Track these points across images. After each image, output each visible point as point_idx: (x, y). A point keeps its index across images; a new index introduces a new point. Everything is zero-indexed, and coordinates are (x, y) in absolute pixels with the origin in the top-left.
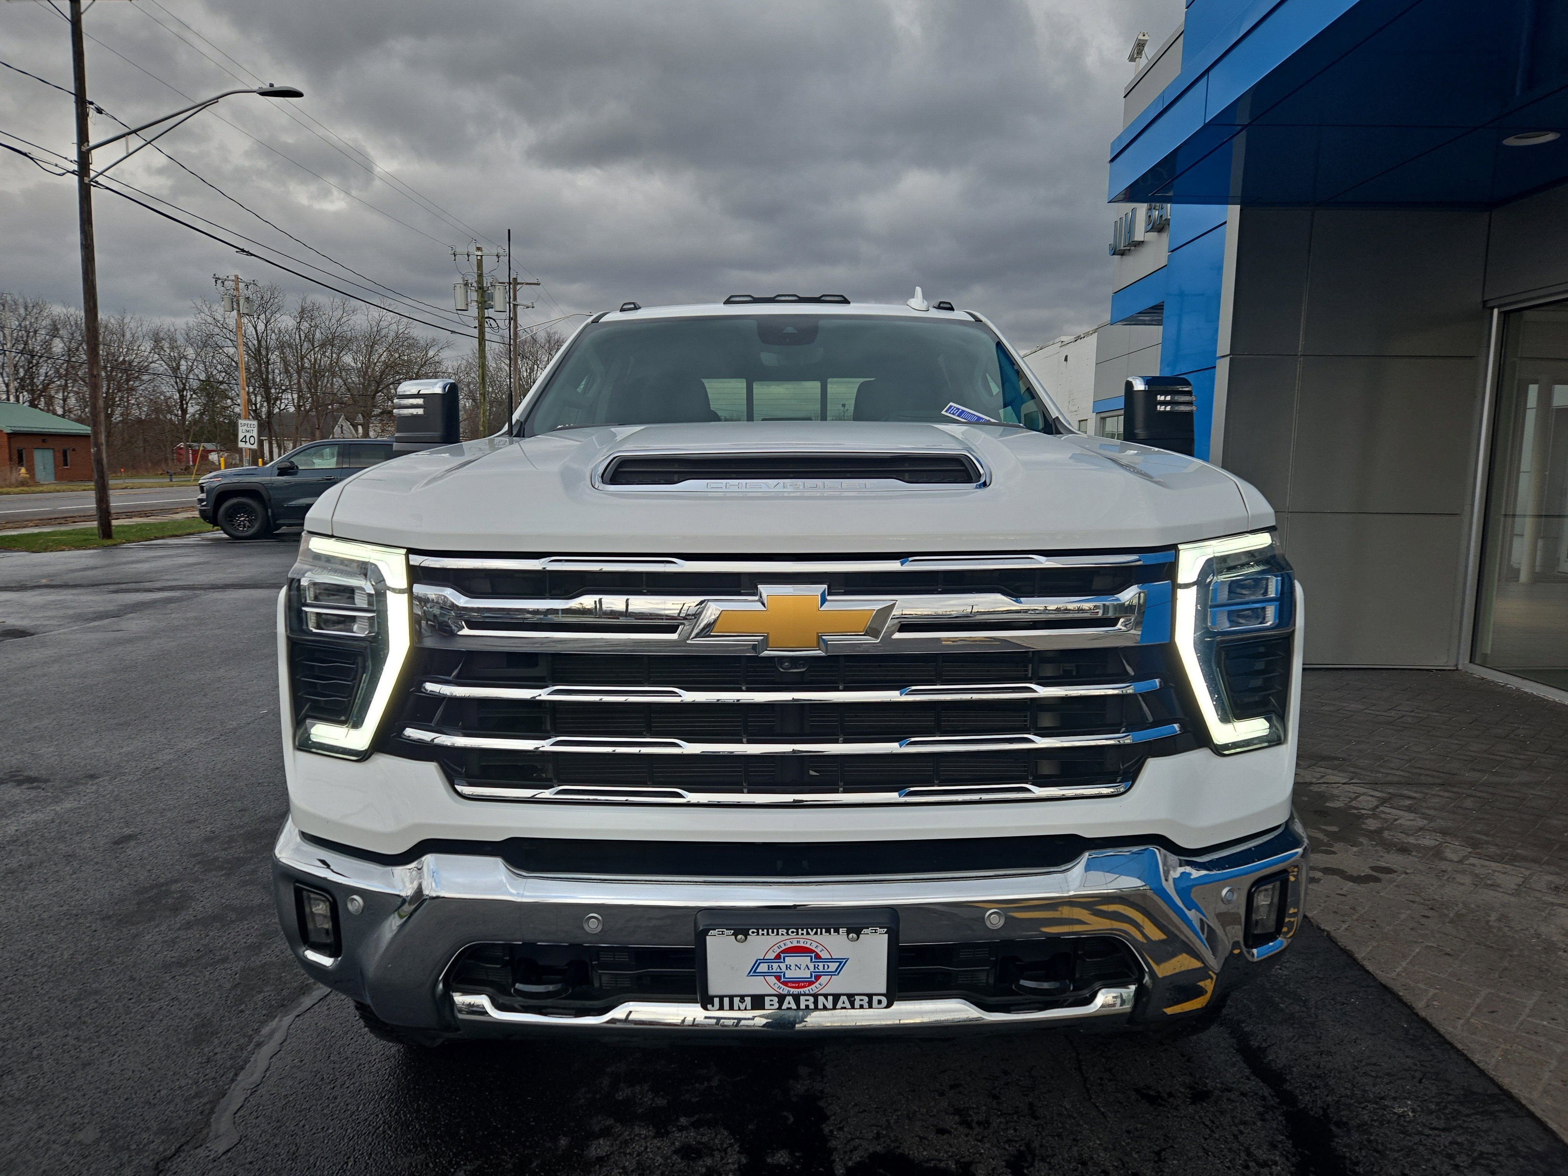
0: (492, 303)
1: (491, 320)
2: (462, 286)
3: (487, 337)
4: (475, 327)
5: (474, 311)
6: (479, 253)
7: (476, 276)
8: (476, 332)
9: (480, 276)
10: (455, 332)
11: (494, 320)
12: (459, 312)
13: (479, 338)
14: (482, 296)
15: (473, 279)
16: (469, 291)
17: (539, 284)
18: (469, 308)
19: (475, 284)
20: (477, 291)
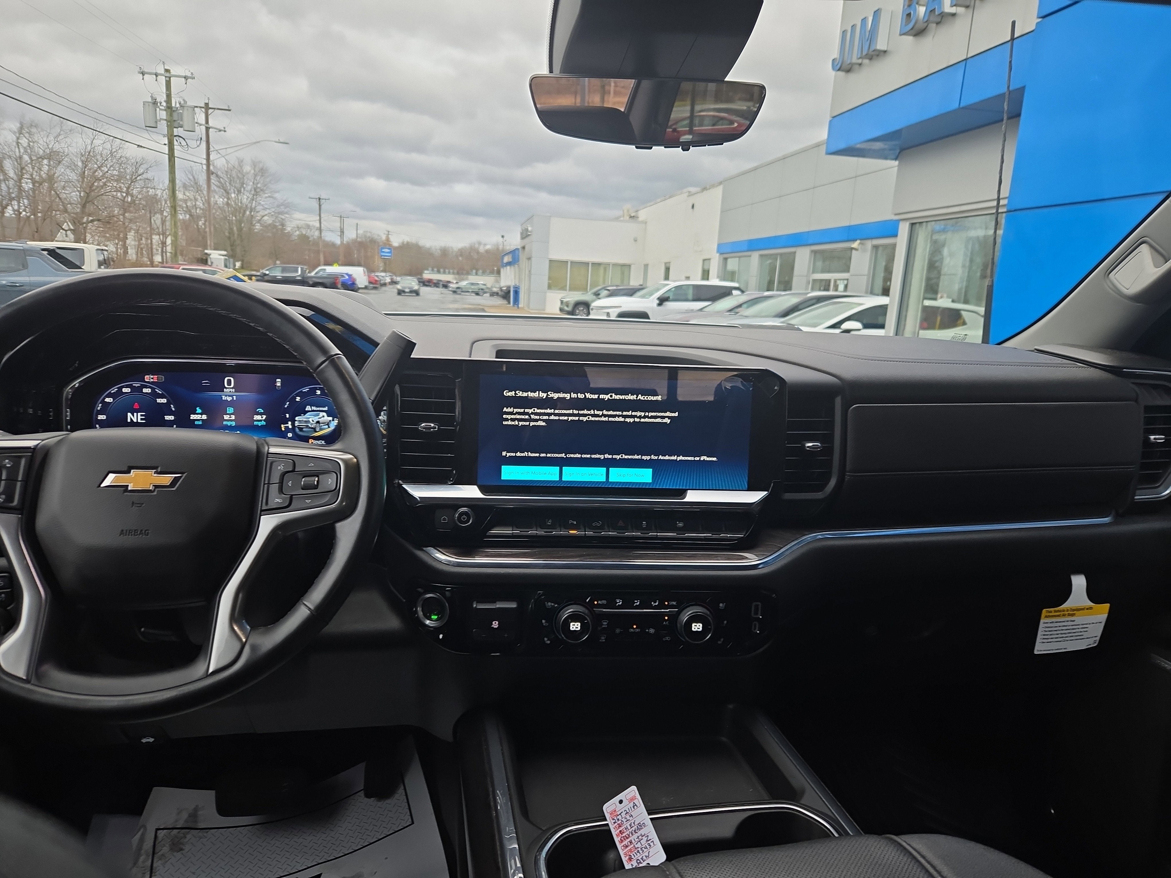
0: (181, 123)
1: (180, 138)
2: (151, 104)
3: (176, 153)
4: (165, 144)
5: (163, 127)
6: (168, 75)
7: (165, 96)
8: (166, 149)
9: (169, 96)
10: (141, 146)
11: (184, 139)
12: (148, 128)
13: (169, 155)
14: (171, 115)
15: (162, 98)
16: (158, 109)
17: (230, 110)
18: (158, 125)
19: (164, 104)
20: (165, 110)
